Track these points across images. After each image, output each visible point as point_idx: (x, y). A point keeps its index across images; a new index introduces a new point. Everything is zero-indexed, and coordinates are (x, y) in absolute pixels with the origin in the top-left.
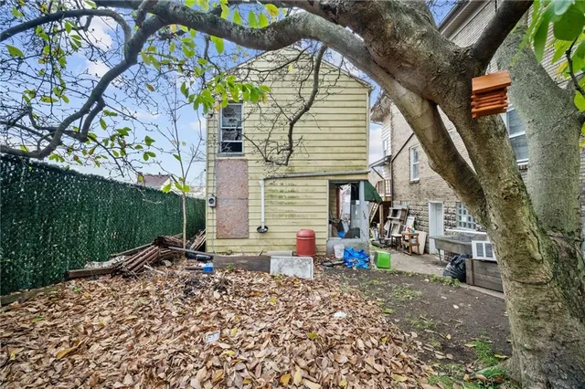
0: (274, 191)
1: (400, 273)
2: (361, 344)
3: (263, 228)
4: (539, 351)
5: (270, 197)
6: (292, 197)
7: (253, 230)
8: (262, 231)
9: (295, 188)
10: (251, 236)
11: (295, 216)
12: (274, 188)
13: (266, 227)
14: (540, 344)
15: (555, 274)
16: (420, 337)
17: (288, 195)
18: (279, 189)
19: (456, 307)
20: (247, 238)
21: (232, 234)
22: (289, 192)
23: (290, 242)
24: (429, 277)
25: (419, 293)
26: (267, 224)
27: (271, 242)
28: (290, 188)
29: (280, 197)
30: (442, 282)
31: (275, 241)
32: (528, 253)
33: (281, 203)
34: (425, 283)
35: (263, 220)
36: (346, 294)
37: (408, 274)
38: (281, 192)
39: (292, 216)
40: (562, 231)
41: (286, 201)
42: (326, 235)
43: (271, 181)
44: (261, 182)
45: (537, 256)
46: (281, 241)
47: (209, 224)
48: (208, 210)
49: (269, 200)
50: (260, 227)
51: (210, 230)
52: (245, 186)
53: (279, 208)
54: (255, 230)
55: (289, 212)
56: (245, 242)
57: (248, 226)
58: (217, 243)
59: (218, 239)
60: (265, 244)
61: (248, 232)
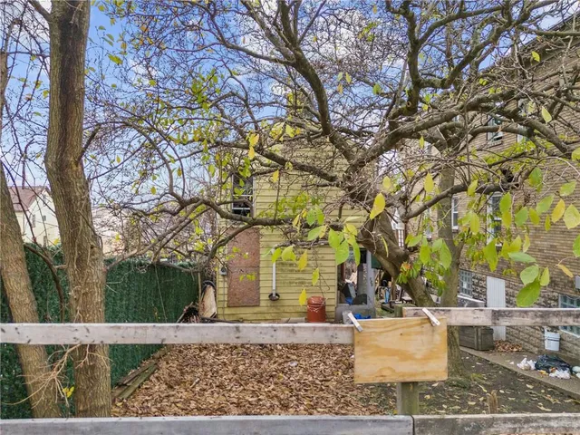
3: (274, 295)
5: (281, 264)
7: (264, 297)
8: (274, 298)
10: (262, 304)
11: (305, 283)
13: (277, 295)
20: (259, 306)
21: (243, 302)
23: (300, 309)
26: (278, 292)
27: (282, 309)
29: (291, 265)
31: (285, 308)
33: (292, 271)
35: (274, 288)
39: (302, 283)
41: (296, 269)
42: (334, 302)
46: (291, 308)
47: (220, 291)
48: (219, 278)
49: (280, 267)
50: (272, 295)
51: (221, 298)
52: (256, 254)
53: (290, 275)
54: (267, 297)
55: (299, 279)
56: (256, 310)
57: (259, 294)
58: (227, 311)
59: (228, 307)
60: (275, 311)
61: (259, 300)
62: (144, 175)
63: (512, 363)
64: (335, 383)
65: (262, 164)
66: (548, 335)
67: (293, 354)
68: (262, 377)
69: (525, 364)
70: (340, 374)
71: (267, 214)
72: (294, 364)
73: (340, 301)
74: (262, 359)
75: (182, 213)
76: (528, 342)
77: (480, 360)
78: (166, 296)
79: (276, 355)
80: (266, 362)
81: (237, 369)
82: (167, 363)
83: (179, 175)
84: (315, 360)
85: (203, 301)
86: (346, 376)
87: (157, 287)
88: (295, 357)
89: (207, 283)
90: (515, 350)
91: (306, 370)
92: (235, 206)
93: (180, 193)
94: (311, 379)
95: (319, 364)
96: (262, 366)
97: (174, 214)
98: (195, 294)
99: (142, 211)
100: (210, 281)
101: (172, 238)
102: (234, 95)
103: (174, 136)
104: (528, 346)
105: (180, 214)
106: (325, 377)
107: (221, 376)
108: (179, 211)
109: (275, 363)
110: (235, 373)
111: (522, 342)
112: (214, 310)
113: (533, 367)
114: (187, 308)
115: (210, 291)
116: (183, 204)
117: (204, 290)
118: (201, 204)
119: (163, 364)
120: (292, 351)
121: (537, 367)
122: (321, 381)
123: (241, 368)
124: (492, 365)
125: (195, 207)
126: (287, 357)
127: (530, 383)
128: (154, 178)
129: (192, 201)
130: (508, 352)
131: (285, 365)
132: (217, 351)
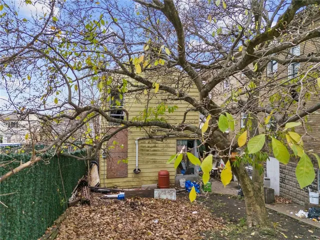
0: (144, 147)
1: (217, 194)
2: (204, 220)
3: (137, 170)
4: (251, 215)
5: (141, 150)
6: (155, 150)
7: (130, 171)
8: (137, 172)
9: (157, 145)
10: (129, 175)
11: (156, 162)
12: (144, 145)
13: (139, 170)
14: (251, 213)
15: (254, 194)
16: (223, 219)
17: (152, 149)
18: (147, 145)
19: (239, 209)
20: (127, 177)
21: (117, 175)
22: (153, 147)
23: (153, 178)
24: (230, 196)
25: (225, 204)
26: (140, 168)
27: (142, 179)
28: (153, 145)
29: (148, 150)
30: (236, 198)
31: (144, 178)
32: (247, 189)
33: (148, 154)
34: (228, 199)
35: (137, 166)
36: (193, 206)
37: (220, 195)
38: (148, 147)
39: (155, 162)
40: (258, 182)
41: (151, 153)
42: (174, 173)
43: (142, 141)
44: (136, 142)
45: (250, 190)
46: (148, 178)
47: (102, 168)
48: (102, 160)
49: (141, 152)
50: (135, 170)
51: (102, 172)
52: (126, 144)
53: (147, 157)
54: (132, 171)
55: (152, 159)
56: (125, 180)
57: (127, 169)
58: (106, 181)
59: (107, 178)
60: (138, 180)
61: (127, 173)
62: (50, 91)
63: (292, 213)
64: (187, 236)
65: (132, 85)
66: (311, 194)
67: (154, 213)
68: (136, 234)
69: (301, 214)
70: (188, 227)
71: (137, 119)
72: (156, 221)
73: (178, 173)
74: (134, 218)
75: (78, 118)
76: (295, 197)
77: (270, 211)
78: (65, 176)
79: (143, 214)
80: (136, 220)
81: (117, 227)
82: (67, 227)
83: (76, 89)
84: (170, 217)
85: (90, 174)
86: (193, 229)
87: (59, 170)
88: (155, 215)
89: (93, 162)
90: (287, 202)
91: (165, 227)
92: (112, 113)
93: (76, 103)
94: (170, 234)
95: (173, 221)
96: (135, 224)
97: (72, 118)
98: (85, 170)
99: (47, 116)
100: (95, 161)
101: (70, 136)
102: (116, 35)
103: (72, 64)
104: (296, 200)
105: (76, 119)
106: (179, 231)
107: (107, 235)
108: (76, 116)
109: (143, 221)
110: (116, 232)
111: (291, 197)
112: (98, 181)
113: (307, 216)
114: (80, 180)
115: (95, 167)
116: (79, 111)
117: (91, 167)
118: (92, 111)
119: (63, 228)
120: (154, 211)
121: (309, 216)
122: (177, 235)
123: (120, 226)
124: (279, 214)
125: (88, 113)
126: (151, 216)
127: (310, 229)
128: (58, 94)
129: (85, 109)
130: (284, 203)
131: (151, 222)
132: (102, 213)
